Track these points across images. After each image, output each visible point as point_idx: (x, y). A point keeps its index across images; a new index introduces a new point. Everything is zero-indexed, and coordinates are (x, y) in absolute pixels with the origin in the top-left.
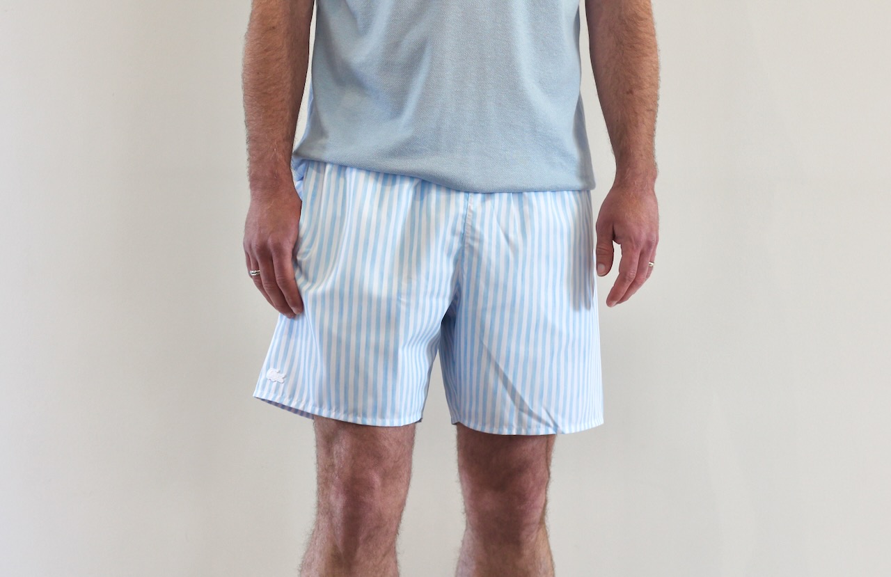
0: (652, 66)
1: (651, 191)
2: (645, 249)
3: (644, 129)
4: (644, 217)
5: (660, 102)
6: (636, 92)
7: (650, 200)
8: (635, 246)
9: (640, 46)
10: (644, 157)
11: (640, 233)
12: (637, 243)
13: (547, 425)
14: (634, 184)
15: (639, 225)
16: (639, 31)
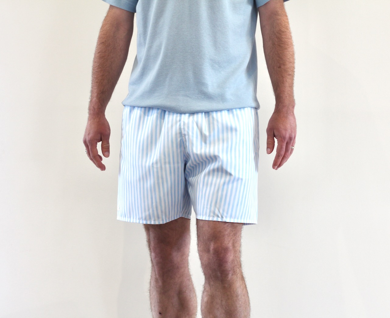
0: (290, 54)
1: (292, 113)
2: (289, 141)
3: (287, 85)
4: (288, 126)
5: (295, 70)
6: (282, 67)
7: (291, 118)
8: (283, 140)
9: (283, 45)
10: (288, 98)
11: (286, 134)
12: (284, 138)
13: (218, 216)
14: (283, 111)
15: (286, 130)
16: (282, 38)
